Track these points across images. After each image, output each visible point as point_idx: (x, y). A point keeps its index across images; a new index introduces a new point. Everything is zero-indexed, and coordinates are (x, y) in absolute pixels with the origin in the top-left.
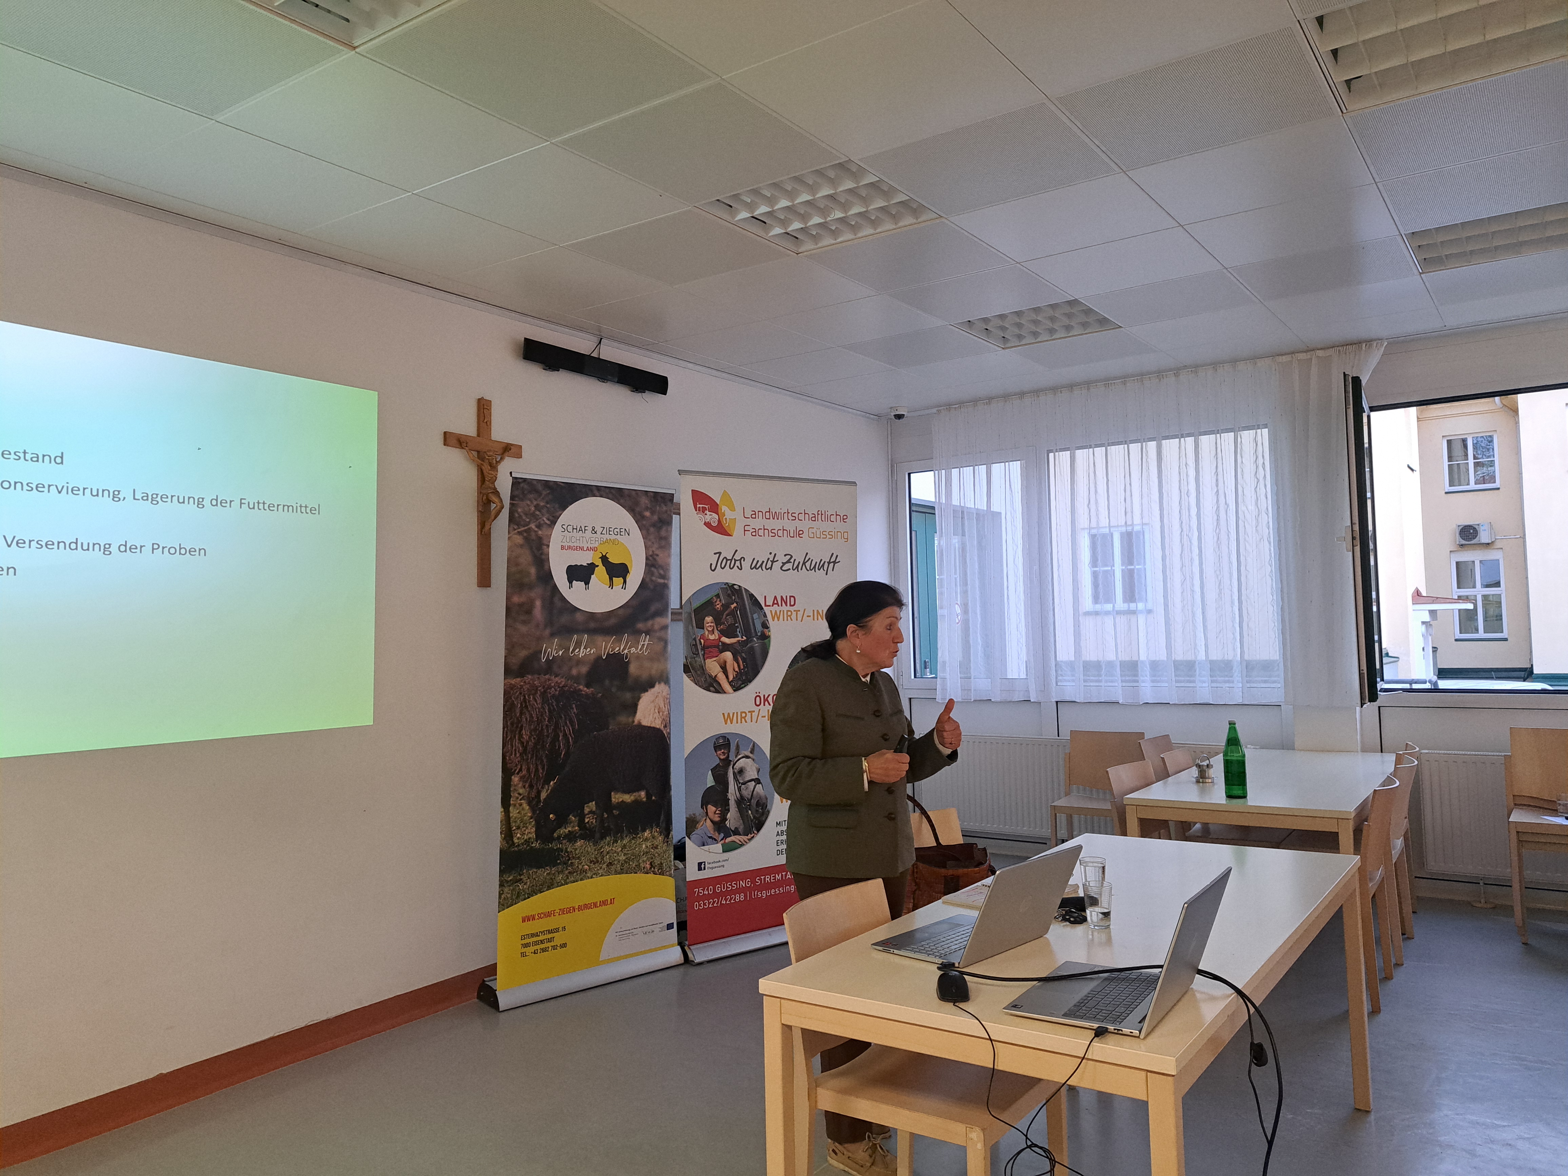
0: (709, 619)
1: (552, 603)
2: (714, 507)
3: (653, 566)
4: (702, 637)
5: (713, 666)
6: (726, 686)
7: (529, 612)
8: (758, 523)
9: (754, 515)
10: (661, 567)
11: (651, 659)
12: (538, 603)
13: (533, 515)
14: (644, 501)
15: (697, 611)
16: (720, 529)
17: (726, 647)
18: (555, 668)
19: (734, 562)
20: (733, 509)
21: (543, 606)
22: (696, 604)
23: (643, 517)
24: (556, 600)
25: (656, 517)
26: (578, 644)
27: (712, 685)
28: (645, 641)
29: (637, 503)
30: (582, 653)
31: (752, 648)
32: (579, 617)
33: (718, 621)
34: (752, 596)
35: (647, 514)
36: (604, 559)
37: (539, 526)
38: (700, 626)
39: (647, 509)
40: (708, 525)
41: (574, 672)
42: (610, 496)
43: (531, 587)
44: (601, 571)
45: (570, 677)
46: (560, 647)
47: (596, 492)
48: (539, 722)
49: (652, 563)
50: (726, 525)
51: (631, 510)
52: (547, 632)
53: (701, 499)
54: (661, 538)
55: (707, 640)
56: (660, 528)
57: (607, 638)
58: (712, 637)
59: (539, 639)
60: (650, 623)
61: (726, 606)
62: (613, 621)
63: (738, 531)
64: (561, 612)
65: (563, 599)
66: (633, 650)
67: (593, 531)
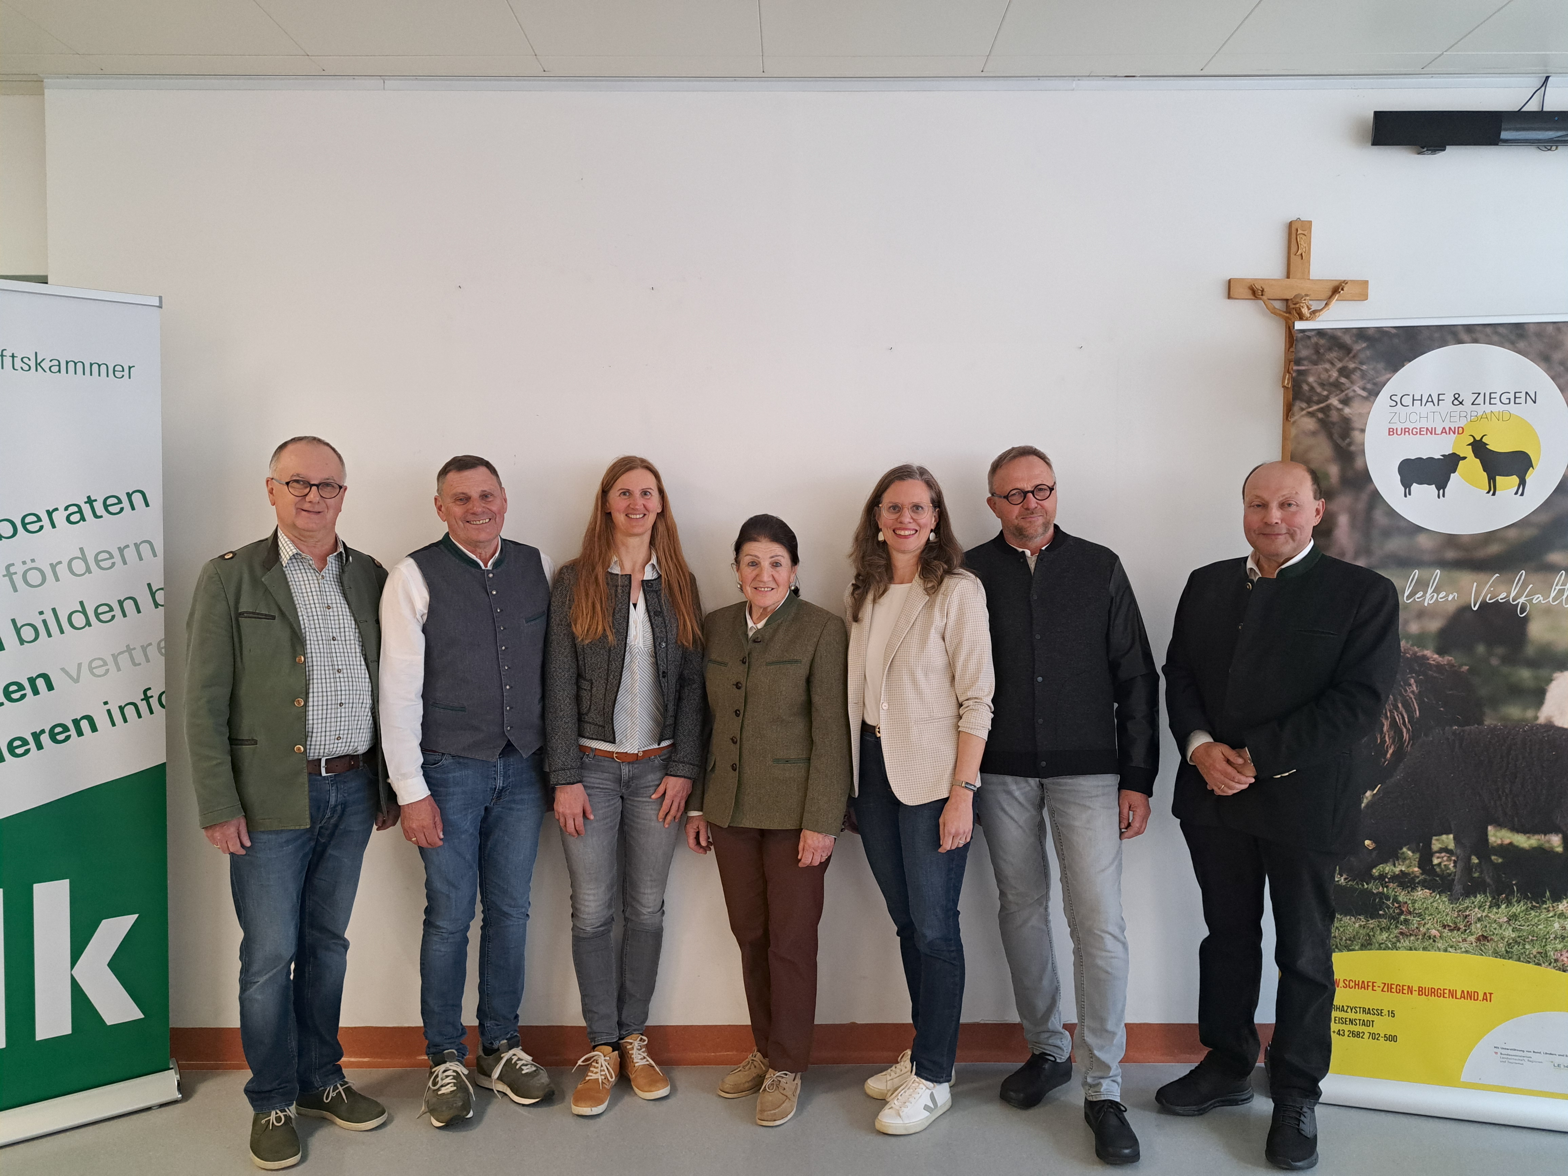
1: (1370, 518)
12: (1343, 520)
13: (1337, 386)
21: (1353, 525)
24: (1379, 516)
26: (1422, 585)
28: (1563, 582)
29: (1556, 345)
30: (1429, 598)
32: (1423, 541)
36: (1478, 446)
37: (1346, 402)
41: (1414, 628)
42: (1495, 338)
44: (1472, 465)
47: (1464, 336)
51: (1544, 359)
57: (1482, 576)
62: (1494, 549)
64: (1387, 533)
65: (1392, 513)
66: (1538, 598)
67: (1457, 400)
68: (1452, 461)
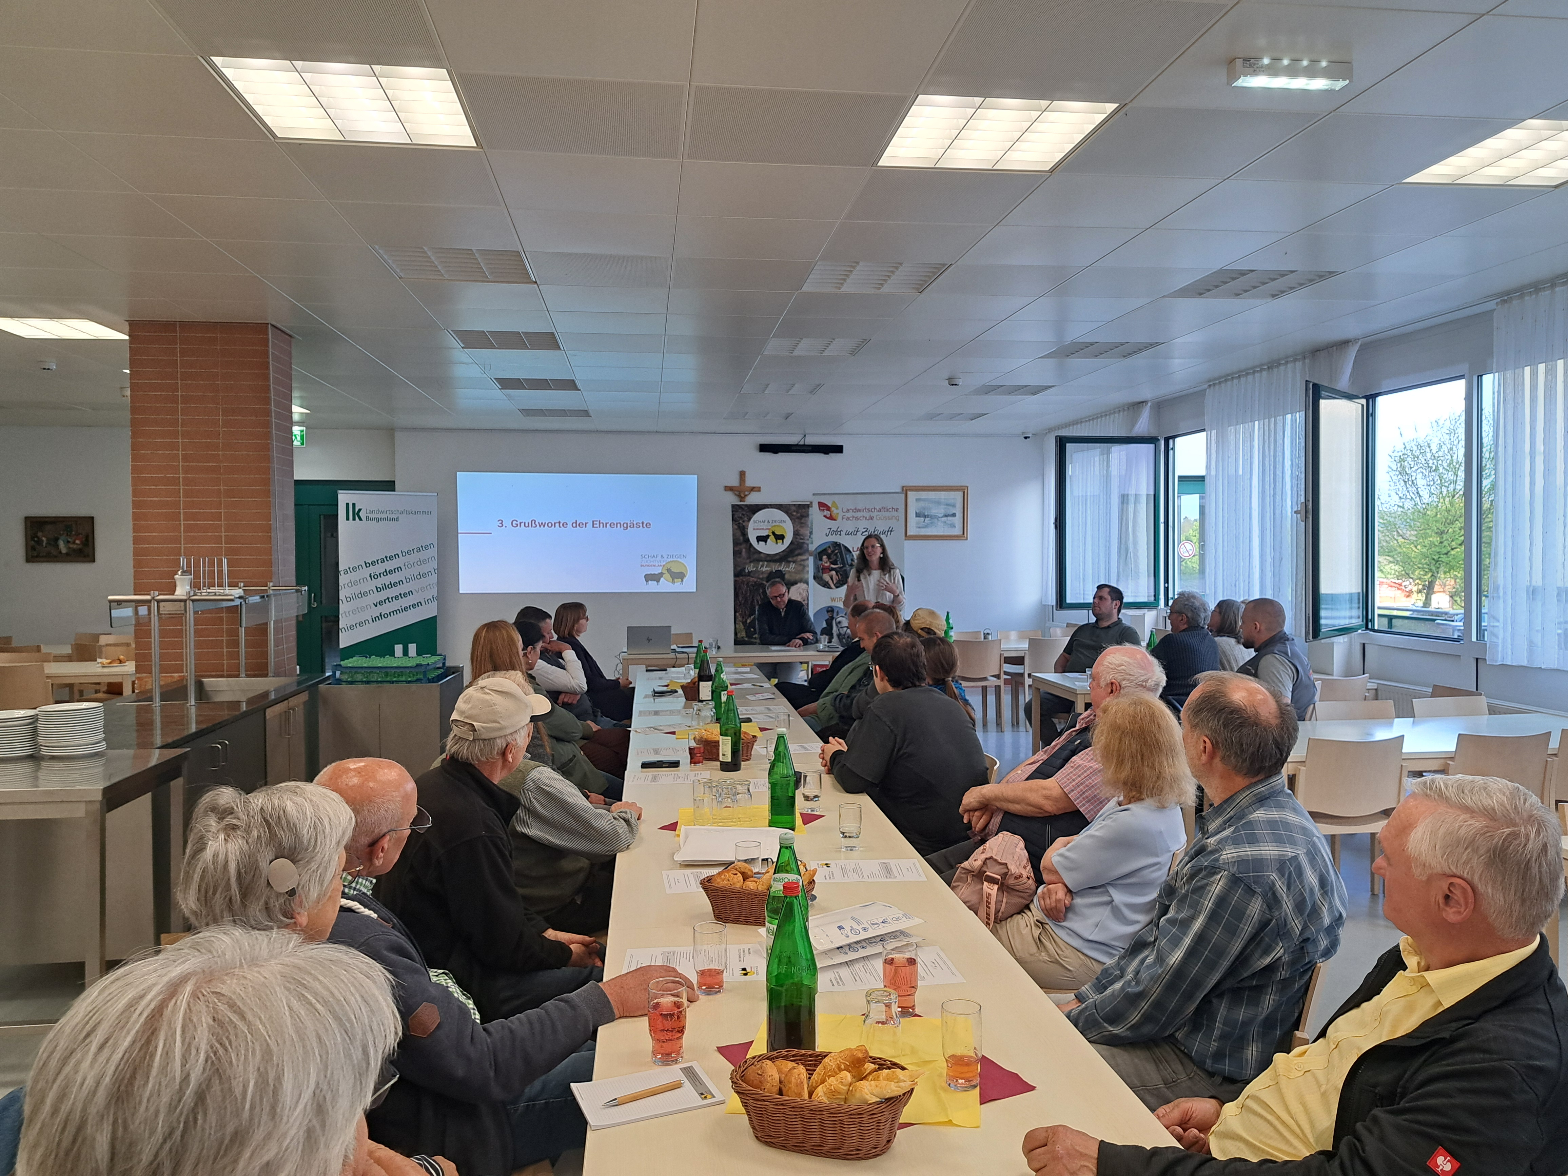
0: (825, 557)
1: (750, 550)
2: (828, 509)
3: (797, 535)
4: (822, 564)
5: (826, 577)
6: (832, 586)
7: (740, 553)
8: (849, 515)
9: (848, 511)
10: (802, 535)
11: (795, 573)
12: (744, 550)
13: (741, 518)
14: (793, 508)
15: (819, 553)
16: (831, 518)
17: (833, 569)
18: (752, 574)
19: (838, 532)
20: (837, 509)
21: (746, 551)
22: (819, 551)
23: (793, 515)
24: (752, 550)
25: (799, 515)
26: (762, 566)
27: (826, 585)
28: (792, 565)
29: (789, 509)
30: (764, 569)
31: (845, 570)
32: (762, 555)
33: (829, 557)
34: (846, 547)
35: (795, 513)
36: (773, 533)
37: (743, 522)
38: (821, 559)
39: (794, 511)
40: (825, 516)
41: (761, 576)
42: (776, 508)
43: (741, 544)
44: (772, 537)
45: (759, 578)
46: (753, 567)
48: (746, 594)
49: (796, 534)
50: (834, 516)
51: (787, 513)
52: (748, 561)
53: (822, 505)
54: (802, 523)
55: (824, 566)
56: (801, 519)
57: (775, 564)
58: (826, 565)
59: (745, 564)
60: (795, 558)
61: (833, 552)
62: (778, 557)
63: (839, 518)
64: (754, 553)
65: (755, 549)
66: (787, 569)
67: (768, 522)
68: (768, 536)
